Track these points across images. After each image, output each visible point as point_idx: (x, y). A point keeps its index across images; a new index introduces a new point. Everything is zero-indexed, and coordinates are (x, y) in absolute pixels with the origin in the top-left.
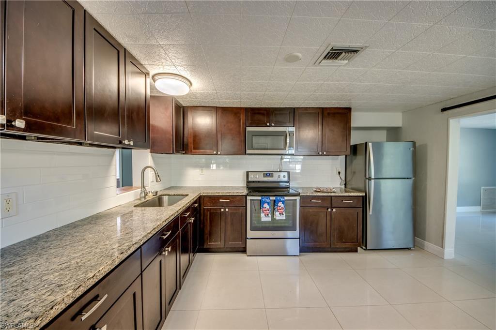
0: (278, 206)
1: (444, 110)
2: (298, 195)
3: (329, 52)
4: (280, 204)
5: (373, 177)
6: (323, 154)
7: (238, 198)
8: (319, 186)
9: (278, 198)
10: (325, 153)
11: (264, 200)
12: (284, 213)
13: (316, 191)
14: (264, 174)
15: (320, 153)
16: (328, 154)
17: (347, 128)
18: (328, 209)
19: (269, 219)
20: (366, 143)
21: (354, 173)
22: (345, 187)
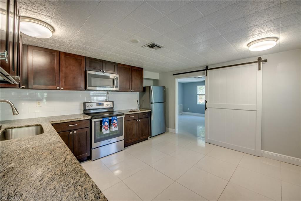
0: (113, 122)
1: (174, 75)
2: (123, 114)
3: (151, 45)
4: (115, 121)
5: (153, 102)
6: (132, 91)
7: (84, 122)
8: (132, 109)
9: (113, 118)
10: (133, 91)
11: (104, 120)
12: (117, 127)
13: (130, 111)
14: (97, 104)
15: (131, 91)
16: (135, 91)
17: (142, 78)
18: (137, 120)
19: (108, 132)
20: (150, 86)
21: (143, 101)
22: (140, 108)
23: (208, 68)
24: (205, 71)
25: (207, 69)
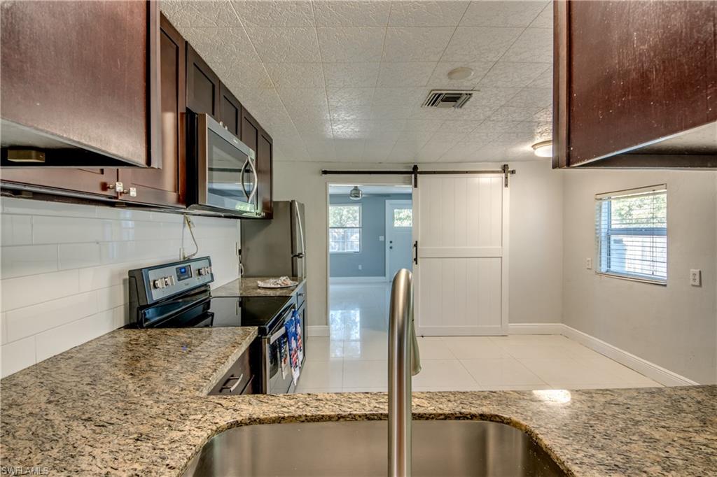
1: (325, 172)
14: (177, 271)
20: (292, 202)
23: (419, 170)
24: (413, 175)
25: (415, 171)
